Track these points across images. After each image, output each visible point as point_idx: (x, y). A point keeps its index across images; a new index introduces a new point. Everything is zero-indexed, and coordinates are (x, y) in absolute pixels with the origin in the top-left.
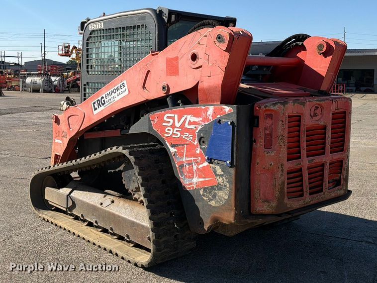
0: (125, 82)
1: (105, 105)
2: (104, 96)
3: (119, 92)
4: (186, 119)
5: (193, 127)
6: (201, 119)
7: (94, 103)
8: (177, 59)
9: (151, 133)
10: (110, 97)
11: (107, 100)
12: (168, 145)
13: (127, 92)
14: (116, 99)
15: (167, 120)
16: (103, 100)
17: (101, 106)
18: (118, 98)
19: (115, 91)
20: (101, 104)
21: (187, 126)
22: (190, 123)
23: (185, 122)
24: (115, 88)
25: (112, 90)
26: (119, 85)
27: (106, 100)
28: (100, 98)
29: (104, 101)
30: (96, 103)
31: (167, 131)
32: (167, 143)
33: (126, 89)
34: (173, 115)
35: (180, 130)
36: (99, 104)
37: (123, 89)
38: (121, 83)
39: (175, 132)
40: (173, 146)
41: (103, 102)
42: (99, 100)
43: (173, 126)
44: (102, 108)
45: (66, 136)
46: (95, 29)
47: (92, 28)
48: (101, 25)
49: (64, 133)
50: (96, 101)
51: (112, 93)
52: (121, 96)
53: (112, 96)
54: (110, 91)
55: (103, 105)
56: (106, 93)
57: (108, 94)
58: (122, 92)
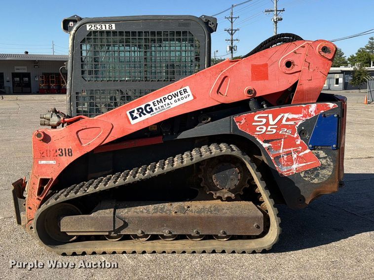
0: (188, 88)
1: (152, 113)
2: (151, 103)
3: (177, 98)
4: (283, 117)
5: (292, 123)
6: (302, 115)
7: (133, 111)
8: (266, 65)
9: (236, 133)
10: (161, 104)
11: (157, 107)
12: (261, 142)
13: (191, 98)
14: (172, 106)
16: (148, 107)
17: (144, 114)
18: (174, 105)
19: (170, 97)
20: (144, 112)
23: (281, 119)
24: (171, 94)
25: (166, 96)
26: (178, 91)
27: (154, 108)
28: (143, 106)
29: (151, 108)
30: (136, 111)
32: (258, 140)
33: (189, 95)
35: (276, 126)
37: (184, 95)
38: (182, 89)
40: (265, 142)
41: (149, 110)
42: (141, 108)
43: (267, 125)
44: (148, 116)
45: (67, 155)
46: (98, 29)
47: (93, 28)
48: (110, 27)
49: (61, 150)
50: (135, 109)
51: (164, 100)
52: (181, 102)
53: (166, 103)
54: (162, 98)
55: (149, 112)
56: (156, 100)
57: (157, 101)
58: (182, 99)
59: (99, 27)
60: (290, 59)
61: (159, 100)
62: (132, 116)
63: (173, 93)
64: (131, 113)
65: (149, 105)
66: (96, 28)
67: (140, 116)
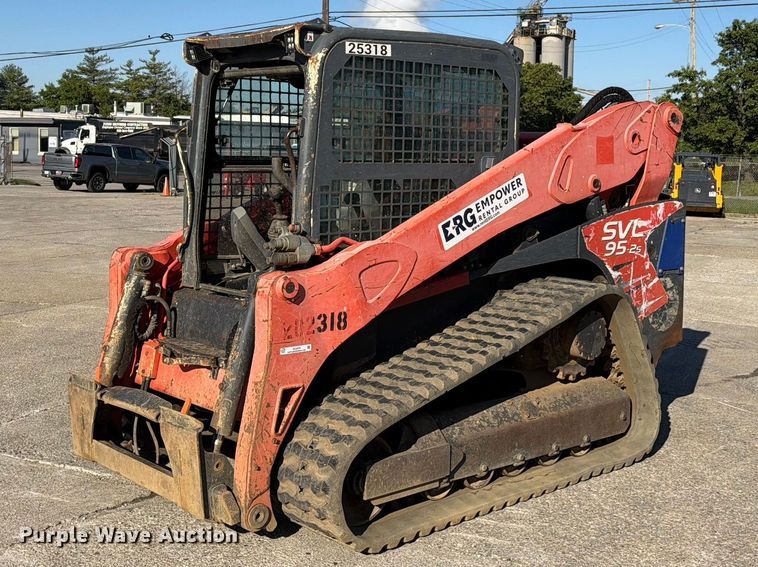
0: (521, 176)
1: (474, 225)
2: (473, 206)
3: (508, 196)
4: (632, 225)
5: (641, 235)
6: (650, 222)
7: (448, 224)
8: (611, 139)
9: (584, 257)
10: (487, 208)
11: (481, 214)
12: (610, 269)
13: (525, 195)
14: (502, 211)
15: (608, 231)
16: (469, 215)
17: (464, 229)
18: (505, 209)
19: (499, 195)
20: (464, 224)
21: (634, 235)
22: (638, 230)
23: (631, 229)
24: (500, 188)
25: (494, 192)
26: (510, 182)
27: (477, 216)
28: (461, 213)
29: (473, 217)
30: (452, 224)
31: (607, 248)
32: (607, 266)
33: (523, 190)
34: (615, 223)
35: (626, 242)
36: (460, 225)
37: (518, 190)
38: (515, 179)
39: (619, 247)
40: (616, 268)
41: (470, 221)
42: (459, 217)
43: (617, 239)
44: (469, 231)
45: (336, 326)
46: (364, 54)
47: (355, 50)
48: (384, 50)
49: (322, 319)
50: (451, 219)
51: (492, 200)
52: (514, 203)
53: (493, 206)
54: (488, 196)
55: (470, 225)
56: (479, 201)
57: (482, 202)
58: (515, 196)
59: (365, 49)
60: (637, 130)
61: (484, 199)
62: (446, 232)
63: (503, 186)
64: (444, 227)
65: (470, 210)
66: (360, 50)
67: (458, 233)
